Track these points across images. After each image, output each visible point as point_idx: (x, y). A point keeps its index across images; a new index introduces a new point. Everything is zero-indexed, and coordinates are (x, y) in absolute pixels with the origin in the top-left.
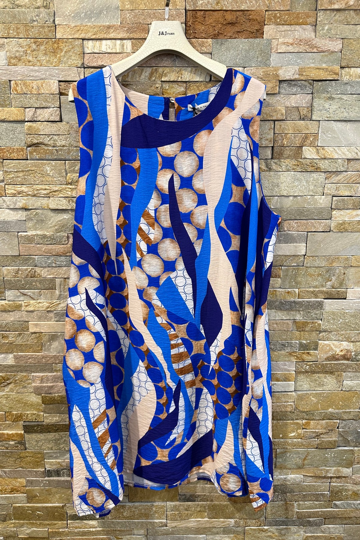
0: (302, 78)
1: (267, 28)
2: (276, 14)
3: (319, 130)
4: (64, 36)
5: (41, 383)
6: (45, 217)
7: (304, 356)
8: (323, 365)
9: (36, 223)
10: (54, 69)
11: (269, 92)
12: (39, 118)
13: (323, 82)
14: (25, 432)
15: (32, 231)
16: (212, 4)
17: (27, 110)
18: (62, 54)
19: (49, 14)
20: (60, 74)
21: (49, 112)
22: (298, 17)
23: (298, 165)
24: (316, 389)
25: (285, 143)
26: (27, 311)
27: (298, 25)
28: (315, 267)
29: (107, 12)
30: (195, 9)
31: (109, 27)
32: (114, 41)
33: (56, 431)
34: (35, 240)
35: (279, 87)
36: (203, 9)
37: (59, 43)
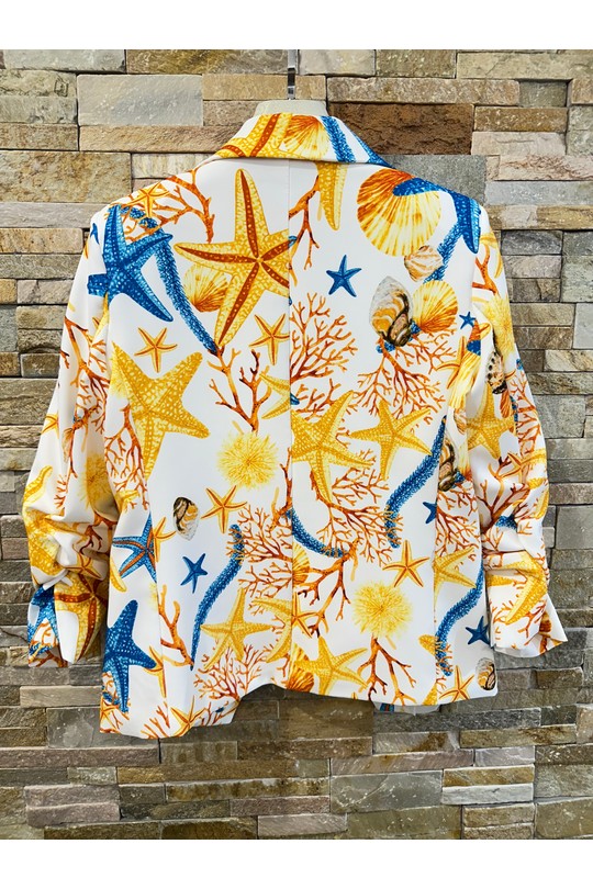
0: (543, 226)
1: (478, 136)
2: (493, 112)
3: (574, 321)
4: (95, 146)
5: (43, 805)
7: (552, 734)
8: (585, 748)
10: (74, 207)
12: (45, 299)
13: (581, 234)
16: (375, 92)
17: (21, 283)
18: (91, 179)
19: (66, 106)
20: (86, 216)
21: (64, 286)
22: (533, 118)
23: (537, 384)
24: (573, 793)
26: (15, 667)
27: (533, 131)
28: (571, 570)
29: (178, 103)
30: (344, 100)
31: (182, 131)
32: (191, 156)
35: (501, 242)
36: (360, 99)
37: (84, 160)
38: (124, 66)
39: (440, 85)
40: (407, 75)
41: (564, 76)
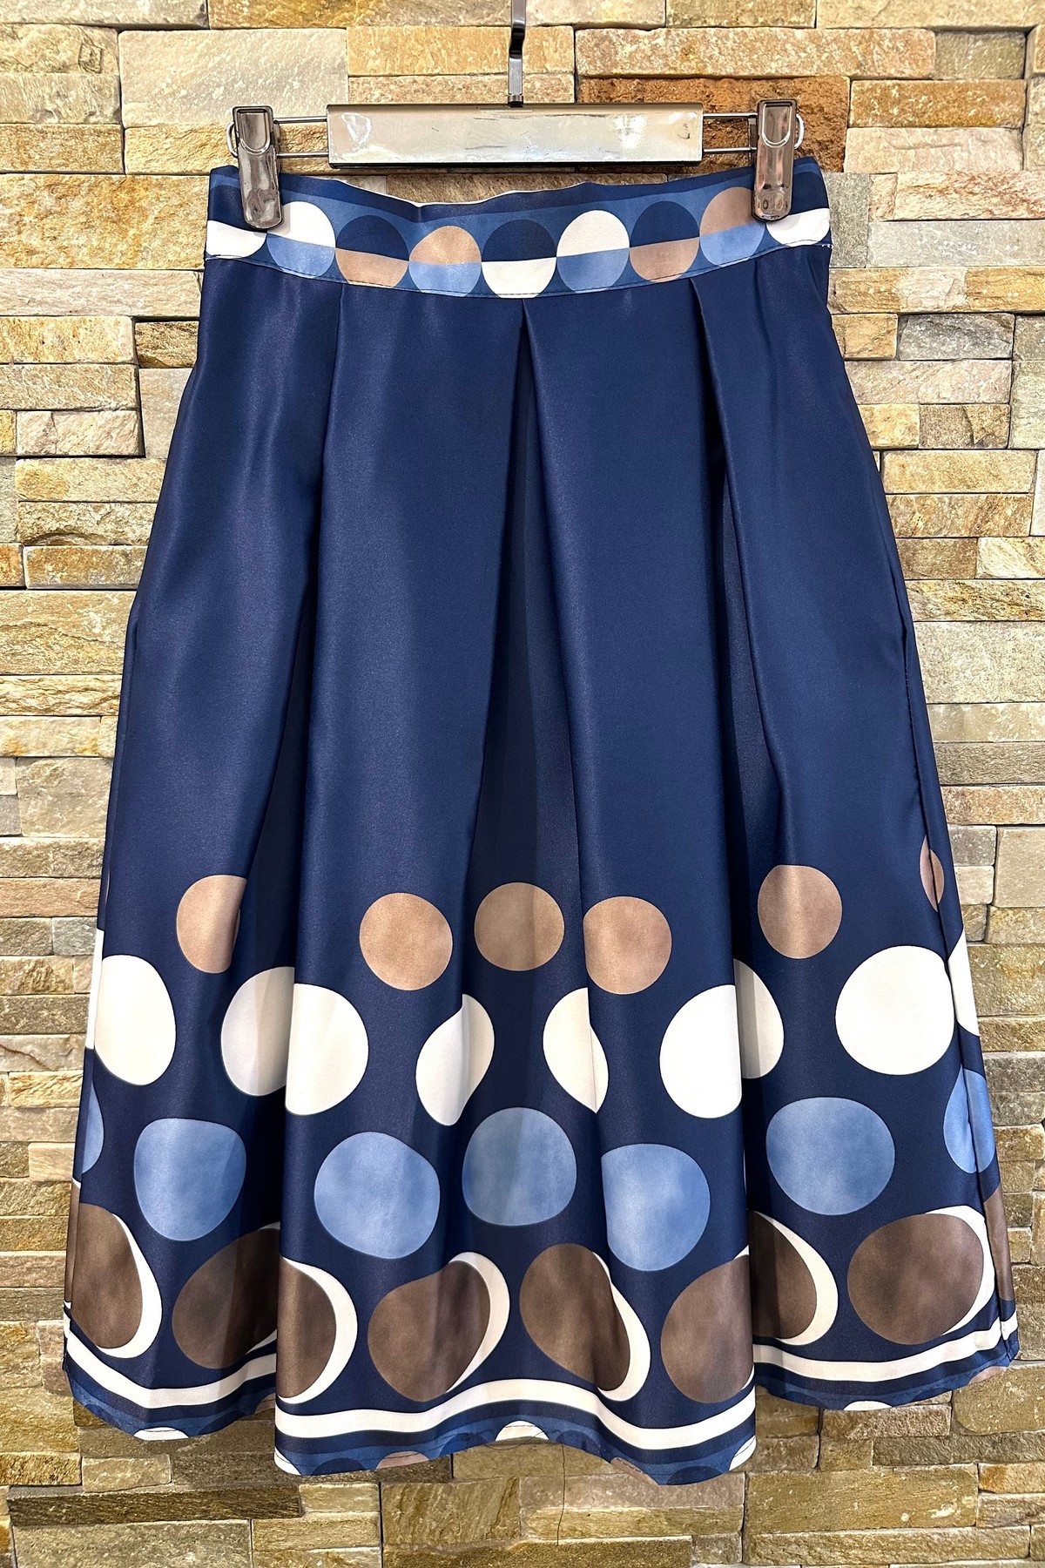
0: (978, 305)
1: (857, 137)
2: (886, 90)
3: (1034, 482)
4: (153, 164)
6: (85, 785)
9: (53, 804)
10: (116, 278)
11: (865, 355)
12: (65, 447)
14: (14, 1523)
15: (38, 831)
16: (667, 56)
17: (23, 417)
18: (147, 225)
19: (100, 90)
20: (139, 295)
21: (101, 423)
22: (960, 100)
23: (963, 600)
25: (921, 524)
26: (19, 1109)
27: (961, 125)
28: (1024, 945)
29: (302, 82)
30: (608, 73)
31: (309, 134)
33: (122, 1518)
34: (48, 864)
35: (899, 336)
36: (637, 71)
37: (133, 190)
38: (203, 15)
39: (786, 42)
40: (724, 23)
41: (1020, 20)
